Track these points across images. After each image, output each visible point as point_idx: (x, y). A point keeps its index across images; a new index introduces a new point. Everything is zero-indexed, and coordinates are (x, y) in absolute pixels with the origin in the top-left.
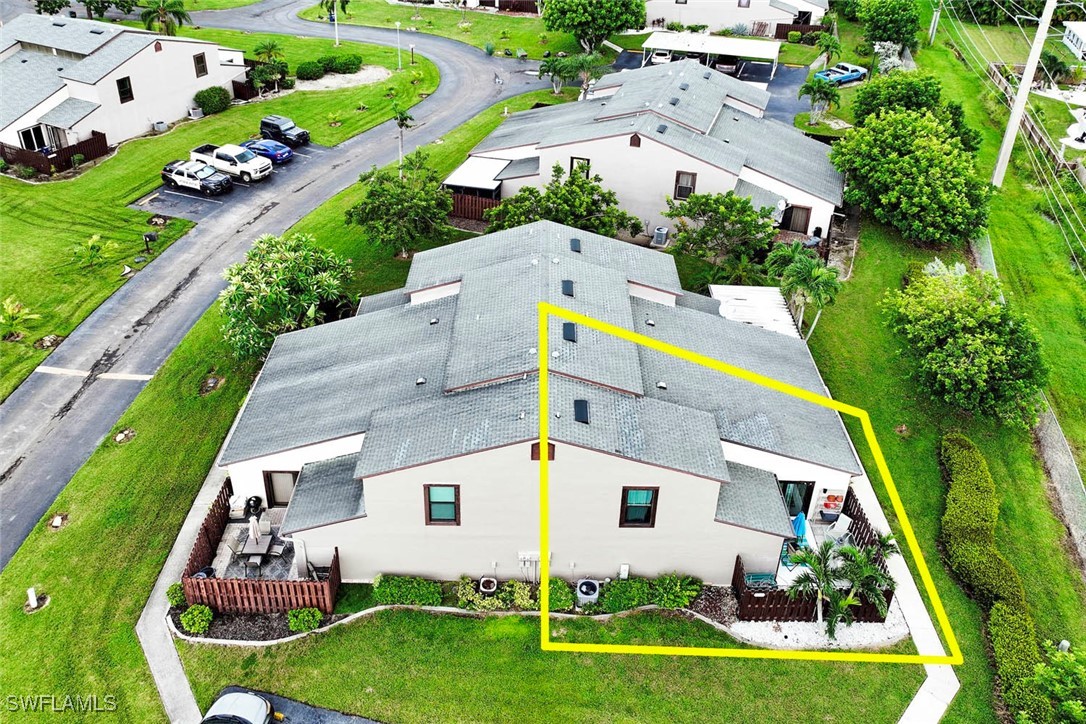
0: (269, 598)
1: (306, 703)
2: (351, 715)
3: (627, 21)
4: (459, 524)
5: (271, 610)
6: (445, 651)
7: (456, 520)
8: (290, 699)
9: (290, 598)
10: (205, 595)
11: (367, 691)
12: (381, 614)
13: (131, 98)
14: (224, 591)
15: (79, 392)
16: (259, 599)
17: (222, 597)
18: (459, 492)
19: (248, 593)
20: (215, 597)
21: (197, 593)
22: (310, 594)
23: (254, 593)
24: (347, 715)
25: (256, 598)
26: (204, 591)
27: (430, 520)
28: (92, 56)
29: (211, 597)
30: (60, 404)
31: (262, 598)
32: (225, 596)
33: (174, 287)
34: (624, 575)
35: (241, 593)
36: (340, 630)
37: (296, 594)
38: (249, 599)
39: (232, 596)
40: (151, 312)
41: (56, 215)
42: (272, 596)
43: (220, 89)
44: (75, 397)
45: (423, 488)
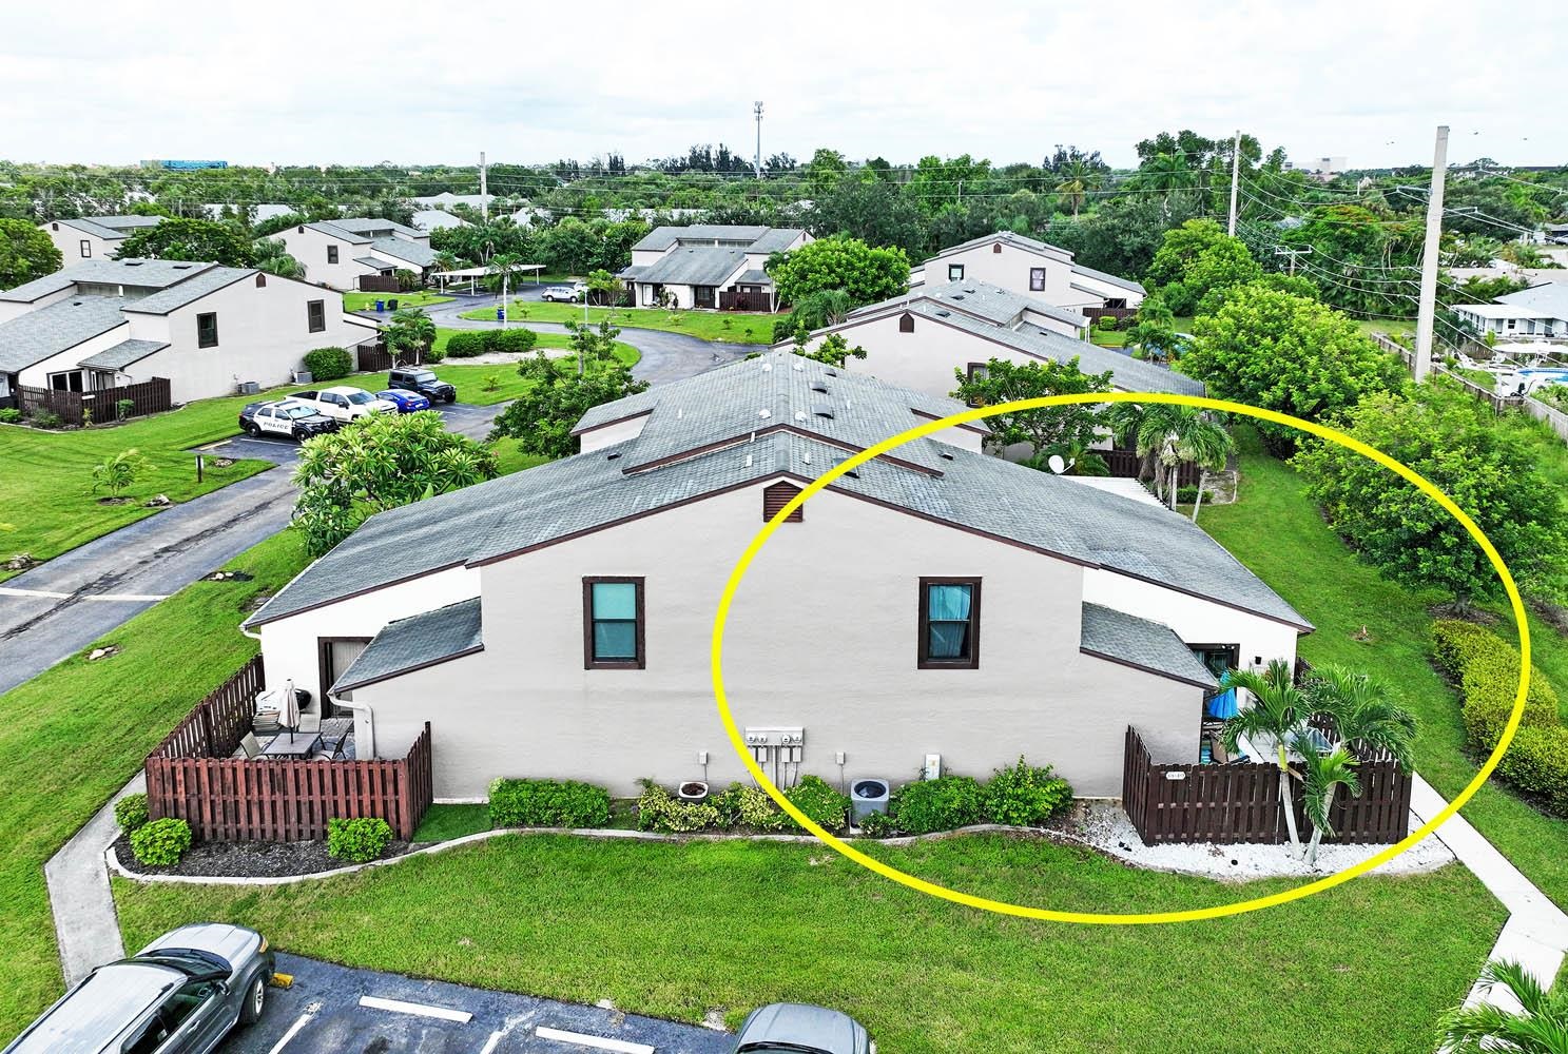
0: (298, 802)
1: (340, 964)
2: (425, 978)
3: (888, 287)
4: (642, 666)
5: (300, 832)
6: (613, 885)
7: (638, 661)
8: (311, 957)
9: (335, 802)
10: (182, 798)
11: (461, 943)
12: (499, 841)
13: (215, 343)
14: (217, 787)
15: (46, 614)
16: (279, 804)
17: (212, 802)
18: (642, 593)
19: (260, 792)
20: (200, 801)
21: (169, 796)
22: (372, 792)
23: (273, 792)
24: (418, 977)
25: (273, 803)
26: (181, 789)
27: (593, 660)
28: (170, 290)
29: (194, 803)
30: (13, 624)
31: (286, 803)
32: (219, 801)
33: (231, 517)
34: (933, 774)
35: (248, 793)
36: (422, 862)
37: (347, 793)
38: (261, 803)
39: (230, 799)
40: (188, 540)
41: (75, 458)
42: (304, 798)
43: (340, 350)
44: (39, 618)
45: (581, 586)
